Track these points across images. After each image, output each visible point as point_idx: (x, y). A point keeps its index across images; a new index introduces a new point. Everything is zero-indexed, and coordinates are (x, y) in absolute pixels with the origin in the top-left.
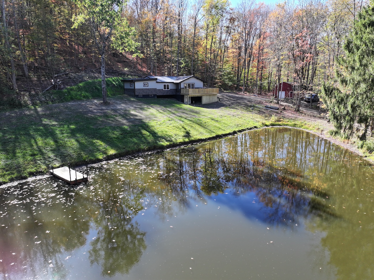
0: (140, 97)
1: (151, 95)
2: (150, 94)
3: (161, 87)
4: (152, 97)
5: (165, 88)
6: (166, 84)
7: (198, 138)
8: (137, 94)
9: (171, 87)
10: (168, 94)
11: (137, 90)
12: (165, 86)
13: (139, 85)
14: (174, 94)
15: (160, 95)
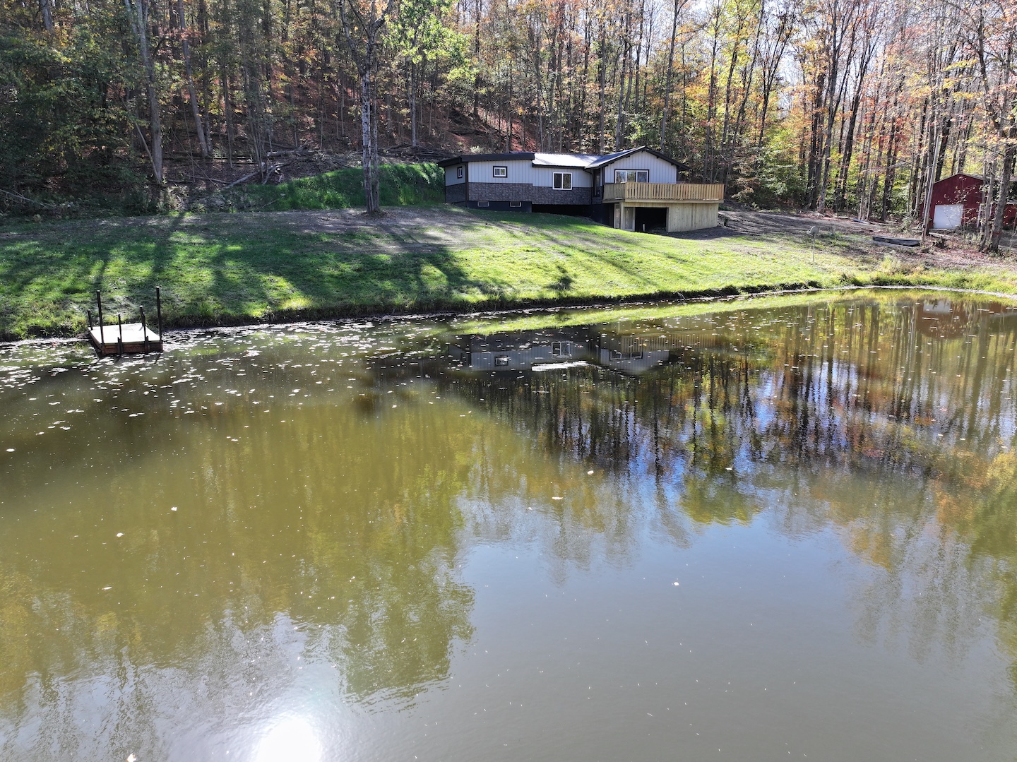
0: (480, 208)
1: (514, 203)
2: (512, 199)
3: (547, 180)
4: (517, 209)
5: (557, 184)
6: (563, 172)
7: (592, 293)
8: (472, 196)
9: (577, 181)
10: (568, 201)
11: (473, 186)
12: (558, 177)
13: (479, 173)
14: (587, 202)
15: (543, 203)
